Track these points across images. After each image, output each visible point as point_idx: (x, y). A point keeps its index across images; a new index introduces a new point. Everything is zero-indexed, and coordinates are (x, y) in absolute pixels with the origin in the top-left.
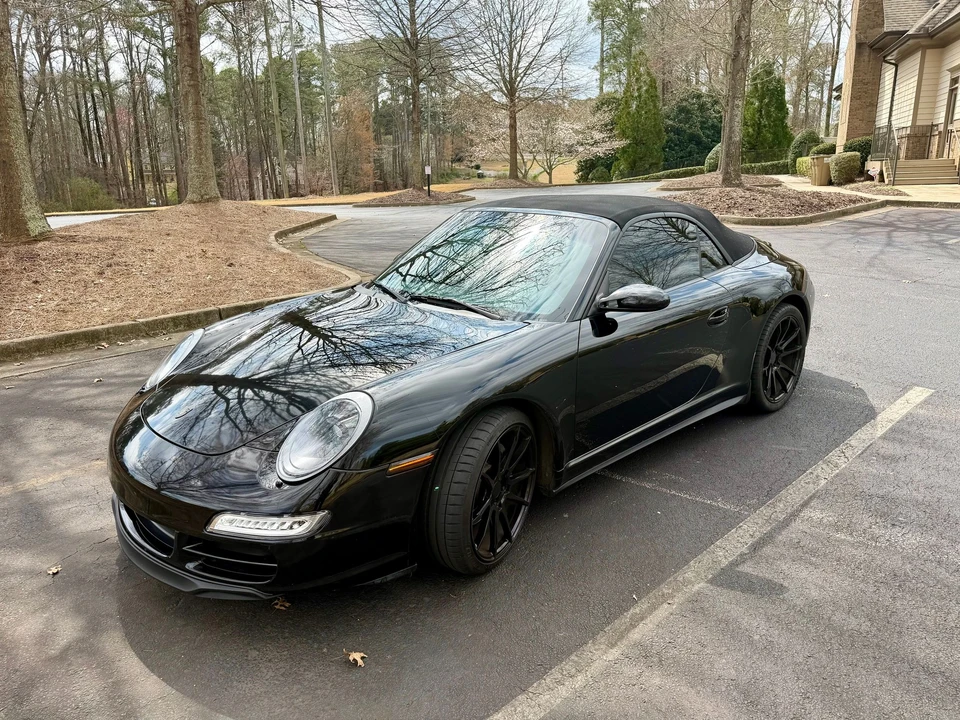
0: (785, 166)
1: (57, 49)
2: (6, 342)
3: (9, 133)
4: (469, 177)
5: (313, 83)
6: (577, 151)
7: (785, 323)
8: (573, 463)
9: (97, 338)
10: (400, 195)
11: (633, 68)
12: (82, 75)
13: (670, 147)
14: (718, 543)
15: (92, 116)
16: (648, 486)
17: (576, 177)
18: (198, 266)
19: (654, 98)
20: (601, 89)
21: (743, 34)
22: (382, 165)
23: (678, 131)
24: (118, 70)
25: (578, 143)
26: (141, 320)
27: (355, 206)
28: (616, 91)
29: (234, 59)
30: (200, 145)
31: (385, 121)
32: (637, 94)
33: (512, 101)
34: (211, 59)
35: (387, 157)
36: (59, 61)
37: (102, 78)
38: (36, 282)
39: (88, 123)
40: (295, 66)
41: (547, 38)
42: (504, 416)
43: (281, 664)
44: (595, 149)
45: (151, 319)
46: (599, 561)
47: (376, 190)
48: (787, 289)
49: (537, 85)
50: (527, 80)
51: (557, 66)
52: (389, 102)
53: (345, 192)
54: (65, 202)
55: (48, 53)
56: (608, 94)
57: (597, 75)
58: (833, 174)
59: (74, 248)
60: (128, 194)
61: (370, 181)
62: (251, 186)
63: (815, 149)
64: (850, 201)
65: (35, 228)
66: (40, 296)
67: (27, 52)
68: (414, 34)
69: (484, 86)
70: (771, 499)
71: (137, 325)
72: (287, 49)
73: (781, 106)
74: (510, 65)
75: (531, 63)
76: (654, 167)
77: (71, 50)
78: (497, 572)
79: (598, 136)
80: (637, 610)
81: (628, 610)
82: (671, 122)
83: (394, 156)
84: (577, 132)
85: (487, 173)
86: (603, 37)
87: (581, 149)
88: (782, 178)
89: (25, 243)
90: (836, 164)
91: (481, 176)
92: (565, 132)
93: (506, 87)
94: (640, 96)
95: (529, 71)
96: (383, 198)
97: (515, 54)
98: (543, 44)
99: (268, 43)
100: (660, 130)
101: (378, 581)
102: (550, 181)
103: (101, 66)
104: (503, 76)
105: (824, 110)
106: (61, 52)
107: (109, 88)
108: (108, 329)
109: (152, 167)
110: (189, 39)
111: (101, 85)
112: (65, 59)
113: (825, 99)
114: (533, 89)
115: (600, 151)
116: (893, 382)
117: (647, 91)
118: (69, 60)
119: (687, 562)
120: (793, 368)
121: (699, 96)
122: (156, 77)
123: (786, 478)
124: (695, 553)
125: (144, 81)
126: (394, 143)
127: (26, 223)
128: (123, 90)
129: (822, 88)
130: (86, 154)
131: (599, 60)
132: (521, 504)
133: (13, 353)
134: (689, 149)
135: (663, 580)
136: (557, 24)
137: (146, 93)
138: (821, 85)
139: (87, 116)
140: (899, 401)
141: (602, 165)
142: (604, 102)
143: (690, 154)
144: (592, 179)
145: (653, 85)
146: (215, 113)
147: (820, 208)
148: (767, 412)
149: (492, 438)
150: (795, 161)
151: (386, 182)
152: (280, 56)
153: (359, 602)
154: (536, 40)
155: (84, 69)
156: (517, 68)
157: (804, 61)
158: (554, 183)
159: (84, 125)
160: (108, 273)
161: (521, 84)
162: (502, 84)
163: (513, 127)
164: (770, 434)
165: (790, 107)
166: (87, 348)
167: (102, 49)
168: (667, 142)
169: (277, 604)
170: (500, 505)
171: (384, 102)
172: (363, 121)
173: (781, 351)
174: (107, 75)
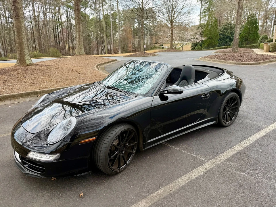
0: (257, 46)
1: (48, 12)
2: (13, 94)
3: (22, 36)
4: (159, 48)
5: (117, 21)
6: (191, 41)
7: (231, 99)
8: (150, 141)
9: (37, 93)
10: (136, 54)
11: (210, 16)
12: (55, 20)
13: (220, 40)
14: (193, 171)
15: (57, 31)
16: (177, 149)
17: (191, 48)
18: (70, 74)
19: (216, 25)
20: (200, 22)
21: (241, 5)
22: (134, 45)
23: (223, 35)
24: (64, 18)
25: (191, 38)
26: (50, 89)
27: (124, 57)
28: (205, 23)
29: (95, 15)
30: (80, 39)
31: (136, 32)
32: (211, 24)
33: (172, 26)
34: (88, 15)
35: (136, 42)
36: (49, 16)
37: (60, 20)
38: (25, 77)
39: (56, 33)
40: (111, 17)
41: (183, 7)
42: (122, 127)
43: (46, 198)
44: (197, 40)
45: (52, 89)
46: (153, 173)
47: (132, 52)
48: (234, 87)
49: (180, 21)
50: (177, 20)
51: (186, 15)
52: (138, 27)
53: (124, 52)
54: (49, 54)
55: (46, 13)
56: (202, 24)
57: (199, 18)
58: (271, 49)
59: (37, 68)
60: (65, 52)
61: (131, 49)
62: (98, 50)
63: (266, 40)
64: (274, 57)
65: (28, 62)
66: (26, 81)
67: (40, 14)
68: (143, 7)
69: (164, 21)
70: (216, 156)
71: (48, 90)
72: (109, 12)
73: (257, 27)
74: (172, 15)
75: (178, 15)
76: (215, 46)
77: (52, 13)
78: (120, 174)
79: (197, 36)
80: (159, 192)
81: (157, 191)
82: (221, 32)
83: (138, 42)
84: (191, 35)
85: (165, 47)
86: (201, 6)
87: (192, 40)
88: (254, 49)
89: (25, 66)
90: (272, 46)
91: (163, 48)
92: (188, 35)
93: (170, 22)
94: (212, 24)
95: (178, 17)
96: (132, 54)
97: (173, 12)
98: (182, 9)
99: (103, 10)
100: (218, 35)
101: (78, 175)
102: (183, 50)
103: (60, 17)
104: (169, 18)
105: (272, 28)
106: (49, 13)
107: (61, 23)
108: (40, 91)
109: (72, 45)
110: (78, 9)
111: (59, 22)
112: (50, 16)
113: (273, 25)
114: (178, 22)
115: (198, 41)
116: (271, 119)
117: (214, 23)
118: (51, 15)
119: (181, 176)
120: (235, 113)
121: (231, 24)
122: (73, 20)
123: (224, 149)
124: (185, 173)
125: (70, 21)
126: (138, 38)
127: (26, 61)
128: (65, 24)
129: (272, 21)
130: (55, 41)
131: (200, 13)
132: (131, 153)
133: (14, 97)
134: (226, 40)
135: (171, 182)
136: (186, 3)
137: (71, 25)
138: (271, 20)
139: (56, 31)
140: (271, 125)
141: (199, 45)
142: (201, 26)
143: (227, 42)
144: (196, 49)
145: (216, 21)
146: (89, 30)
147: (263, 59)
148: (224, 127)
149: (117, 134)
150: (259, 44)
151: (135, 50)
152: (107, 14)
153: (76, 180)
154: (180, 8)
155: (55, 18)
156: (174, 16)
157: (266, 13)
158: (184, 50)
159: (55, 33)
160: (45, 75)
161: (175, 21)
162: (169, 21)
163: (172, 34)
164: (223, 134)
165: (260, 27)
166: (34, 96)
167: (60, 12)
168: (220, 38)
169: (52, 178)
170: (123, 154)
171: (136, 27)
172: (130, 32)
173: (231, 107)
174: (61, 20)
